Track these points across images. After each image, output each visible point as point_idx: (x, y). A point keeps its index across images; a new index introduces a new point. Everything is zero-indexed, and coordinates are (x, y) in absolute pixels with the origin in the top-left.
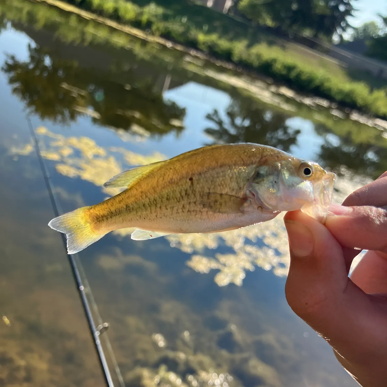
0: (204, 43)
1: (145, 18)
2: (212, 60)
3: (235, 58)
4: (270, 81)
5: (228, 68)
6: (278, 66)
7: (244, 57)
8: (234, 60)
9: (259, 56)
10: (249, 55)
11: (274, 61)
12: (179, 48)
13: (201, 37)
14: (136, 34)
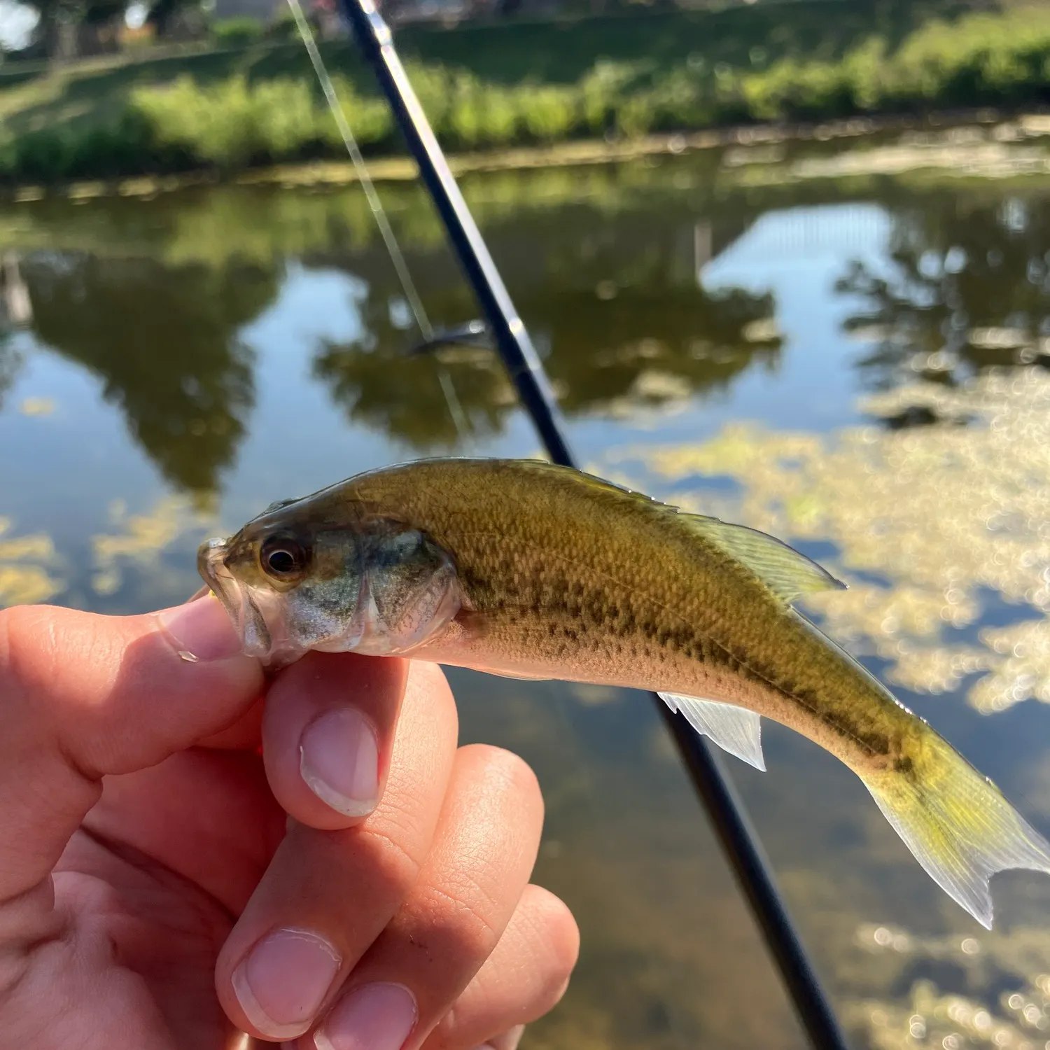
0: (767, 102)
1: (594, 109)
2: (803, 134)
3: (866, 98)
4: (986, 115)
5: (857, 134)
6: (999, 67)
7: (891, 82)
8: (865, 106)
9: (932, 65)
10: (903, 72)
11: (983, 55)
12: (706, 141)
13: (756, 88)
14: (585, 159)
